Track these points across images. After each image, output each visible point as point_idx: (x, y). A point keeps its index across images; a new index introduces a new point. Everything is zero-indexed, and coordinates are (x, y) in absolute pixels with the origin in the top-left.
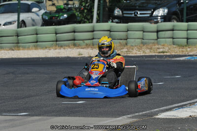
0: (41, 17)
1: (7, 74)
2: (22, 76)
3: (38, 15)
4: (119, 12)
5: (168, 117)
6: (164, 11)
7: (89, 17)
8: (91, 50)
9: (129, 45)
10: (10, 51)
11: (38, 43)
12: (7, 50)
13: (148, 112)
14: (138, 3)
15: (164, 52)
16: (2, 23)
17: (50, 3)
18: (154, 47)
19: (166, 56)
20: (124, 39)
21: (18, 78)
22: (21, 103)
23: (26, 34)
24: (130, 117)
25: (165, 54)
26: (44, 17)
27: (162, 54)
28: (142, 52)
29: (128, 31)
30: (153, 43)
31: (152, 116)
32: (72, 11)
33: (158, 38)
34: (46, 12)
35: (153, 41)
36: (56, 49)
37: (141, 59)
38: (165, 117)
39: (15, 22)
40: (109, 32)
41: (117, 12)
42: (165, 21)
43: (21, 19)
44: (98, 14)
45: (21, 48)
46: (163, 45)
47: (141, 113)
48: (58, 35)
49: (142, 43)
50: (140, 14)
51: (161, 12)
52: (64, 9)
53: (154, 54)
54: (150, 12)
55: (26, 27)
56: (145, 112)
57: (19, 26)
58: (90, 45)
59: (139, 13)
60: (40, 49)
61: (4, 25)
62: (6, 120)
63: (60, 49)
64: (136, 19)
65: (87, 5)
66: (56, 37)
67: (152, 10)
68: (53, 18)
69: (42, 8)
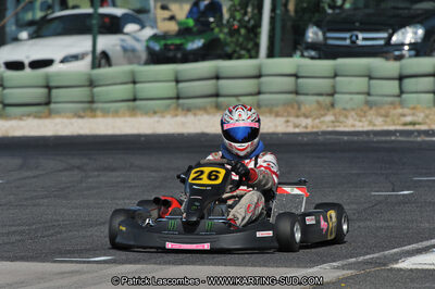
0: (144, 44)
1: (66, 170)
2: (99, 176)
3: (137, 40)
4: (316, 34)
5: (419, 267)
6: (416, 33)
7: (250, 45)
9: (338, 107)
10: (74, 120)
11: (138, 103)
12: (68, 117)
13: (376, 255)
14: (360, 15)
15: (414, 124)
16: (57, 57)
17: (167, 14)
18: (393, 112)
19: (420, 132)
20: (328, 95)
21: (90, 180)
22: (98, 234)
23: (110, 82)
24: (338, 268)
25: (417, 127)
26: (151, 44)
27: (410, 128)
28: (366, 123)
29: (336, 75)
30: (392, 103)
31: (385, 265)
33: (402, 92)
34: (155, 35)
35: (391, 99)
36: (176, 115)
37: (365, 138)
38: (414, 267)
39: (87, 54)
40: (293, 79)
41: (313, 34)
42: (417, 55)
43: (100, 48)
45: (99, 113)
46: (414, 108)
48: (181, 85)
49: (367, 103)
50: (364, 39)
51: (410, 35)
53: (392, 128)
54: (386, 35)
55: (110, 65)
56: (371, 256)
57: (96, 64)
59: (360, 37)
60: (142, 115)
61: (62, 62)
62: (62, 273)
63: (185, 115)
64: (354, 51)
65: (246, 18)
66: (177, 89)
67: (390, 31)
68: (172, 47)
69: (146, 23)
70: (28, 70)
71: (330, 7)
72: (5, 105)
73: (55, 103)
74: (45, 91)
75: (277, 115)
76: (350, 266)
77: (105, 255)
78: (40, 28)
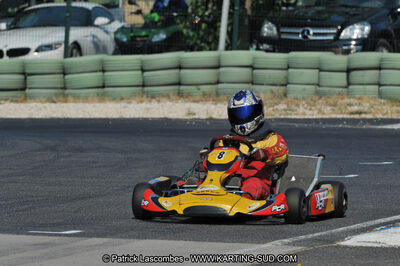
0: (113, 36)
1: (40, 150)
2: (70, 156)
3: (107, 32)
5: (364, 245)
6: (363, 30)
7: (210, 39)
8: (213, 107)
9: (291, 96)
10: (47, 105)
11: (107, 89)
12: (41, 102)
13: (324, 233)
14: (311, 12)
15: (360, 113)
16: (33, 46)
17: (134, 8)
18: (340, 101)
19: (366, 121)
20: (281, 85)
21: (62, 160)
22: (69, 209)
23: (81, 70)
24: (289, 244)
25: (363, 116)
26: (118, 36)
27: (356, 116)
28: (316, 112)
29: (289, 67)
30: (339, 94)
31: (332, 242)
32: (175, 26)
33: (349, 84)
34: (123, 28)
35: (340, 89)
36: (141, 102)
37: (314, 125)
38: (359, 245)
39: (60, 44)
40: (249, 70)
41: (268, 29)
42: (364, 50)
43: (72, 39)
44: (230, 34)
45: (70, 98)
46: (360, 99)
47: (310, 236)
48: (146, 74)
49: (317, 93)
50: (315, 34)
51: (356, 31)
53: (340, 116)
54: (335, 31)
55: (81, 55)
56: (319, 234)
57: (68, 54)
58: (210, 96)
59: (311, 32)
60: (110, 101)
61: (37, 51)
62: (35, 245)
63: (150, 101)
64: (305, 45)
65: (207, 13)
66: (143, 77)
67: (339, 27)
68: (138, 39)
69: (115, 17)
70: (6, 58)
71: (284, 5)
73: (30, 88)
74: (22, 77)
76: (299, 243)
77: (75, 229)
78: (17, 20)
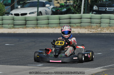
0: (51, 10)
3: (49, 9)
4: (96, 8)
7: (79, 10)
8: (80, 30)
9: (102, 27)
10: (32, 29)
11: (49, 25)
12: (31, 28)
14: (107, 3)
16: (28, 13)
17: (57, 2)
20: (99, 24)
21: (37, 45)
23: (42, 19)
24: (102, 68)
26: (53, 10)
28: (109, 31)
29: (101, 19)
32: (69, 7)
34: (54, 7)
36: (59, 28)
37: (109, 35)
39: (36, 12)
40: (90, 19)
41: (95, 8)
43: (39, 11)
44: (84, 9)
45: (39, 27)
47: (108, 66)
49: (109, 26)
50: (108, 9)
52: (64, 5)
55: (42, 15)
56: (111, 65)
57: (38, 15)
58: (79, 26)
59: (107, 8)
60: (50, 28)
61: (29, 14)
62: (30, 69)
64: (106, 12)
65: (78, 3)
66: (60, 21)
68: (58, 10)
69: (52, 4)
70: (20, 16)
72: (14, 25)
73: (27, 24)
74: (25, 21)
75: (86, 29)
76: (105, 68)
77: (41, 64)
78: (23, 5)
